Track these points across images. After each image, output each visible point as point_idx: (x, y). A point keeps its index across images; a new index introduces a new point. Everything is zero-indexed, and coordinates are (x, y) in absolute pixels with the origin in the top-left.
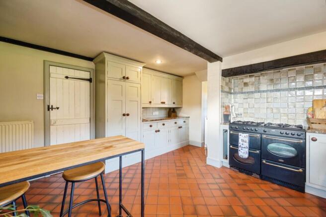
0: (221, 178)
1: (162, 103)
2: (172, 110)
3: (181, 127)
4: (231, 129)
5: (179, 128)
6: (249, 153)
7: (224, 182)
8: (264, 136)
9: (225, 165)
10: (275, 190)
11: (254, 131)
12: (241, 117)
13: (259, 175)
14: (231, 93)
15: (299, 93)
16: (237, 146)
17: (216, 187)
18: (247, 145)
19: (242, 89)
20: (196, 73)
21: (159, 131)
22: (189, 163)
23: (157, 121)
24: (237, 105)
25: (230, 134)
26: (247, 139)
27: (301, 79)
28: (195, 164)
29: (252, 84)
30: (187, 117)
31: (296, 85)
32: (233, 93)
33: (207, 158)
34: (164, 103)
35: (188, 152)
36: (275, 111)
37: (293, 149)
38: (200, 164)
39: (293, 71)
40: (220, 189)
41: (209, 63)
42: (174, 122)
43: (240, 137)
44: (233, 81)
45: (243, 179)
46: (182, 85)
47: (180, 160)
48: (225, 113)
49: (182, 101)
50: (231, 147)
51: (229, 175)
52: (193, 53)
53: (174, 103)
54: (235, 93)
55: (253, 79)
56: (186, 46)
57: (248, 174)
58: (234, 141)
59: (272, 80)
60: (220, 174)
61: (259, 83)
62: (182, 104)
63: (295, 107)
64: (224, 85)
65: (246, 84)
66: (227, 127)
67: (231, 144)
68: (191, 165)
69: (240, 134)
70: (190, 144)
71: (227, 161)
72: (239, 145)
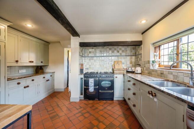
0: (81, 107)
1: (30, 62)
2: (39, 67)
3: (49, 80)
4: (85, 77)
5: (47, 81)
6: (94, 88)
7: (83, 109)
8: (100, 79)
9: (81, 99)
10: (105, 103)
11: (96, 77)
12: (88, 70)
13: (98, 98)
14: (83, 57)
15: (110, 58)
16: (88, 86)
17: (80, 114)
18: (93, 84)
19: (88, 55)
20: (60, 41)
21: (28, 87)
22: (58, 105)
23: (26, 78)
24: (86, 63)
25: (84, 80)
26: (93, 82)
27: (110, 52)
28: (63, 105)
29: (93, 53)
30: (53, 72)
31: (109, 54)
32: (84, 57)
33: (71, 97)
34: (33, 62)
35: (55, 97)
36: (102, 66)
37: (110, 82)
38: (67, 103)
39: (108, 48)
40: (82, 115)
41: (72, 37)
42: (43, 77)
43: (90, 81)
44: (84, 50)
45: (92, 104)
46: (48, 48)
47: (51, 106)
48: (81, 68)
49: (48, 61)
50: (85, 87)
51: (85, 104)
52: (64, 27)
53: (42, 62)
54: (85, 57)
55: (93, 50)
56: (60, 20)
57: (93, 100)
58: (86, 84)
59: (101, 51)
60: (80, 105)
61: (96, 52)
62: (48, 63)
63: (109, 64)
64: (80, 52)
65: (90, 52)
66: (82, 76)
67: (85, 85)
68: (60, 106)
69: (89, 79)
70: (55, 91)
71: (83, 96)
72: (89, 85)
